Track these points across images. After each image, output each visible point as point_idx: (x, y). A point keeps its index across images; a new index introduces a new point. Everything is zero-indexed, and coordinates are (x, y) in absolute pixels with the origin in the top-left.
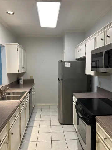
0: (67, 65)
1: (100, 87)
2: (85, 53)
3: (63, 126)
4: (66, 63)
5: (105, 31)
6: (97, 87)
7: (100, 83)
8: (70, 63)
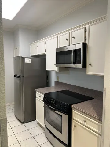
0: (28, 61)
1: (58, 81)
2: (45, 50)
3: (24, 124)
4: (26, 59)
5: (69, 33)
6: (55, 81)
7: (58, 78)
8: (30, 60)
